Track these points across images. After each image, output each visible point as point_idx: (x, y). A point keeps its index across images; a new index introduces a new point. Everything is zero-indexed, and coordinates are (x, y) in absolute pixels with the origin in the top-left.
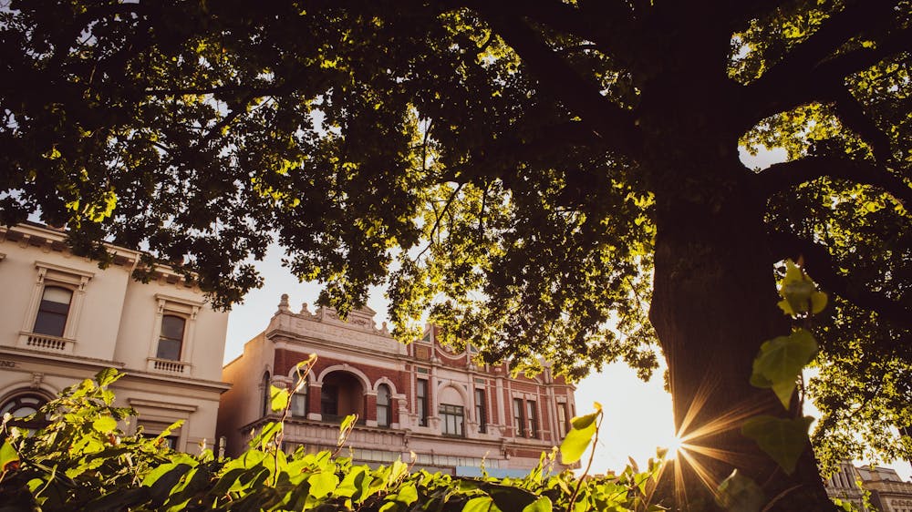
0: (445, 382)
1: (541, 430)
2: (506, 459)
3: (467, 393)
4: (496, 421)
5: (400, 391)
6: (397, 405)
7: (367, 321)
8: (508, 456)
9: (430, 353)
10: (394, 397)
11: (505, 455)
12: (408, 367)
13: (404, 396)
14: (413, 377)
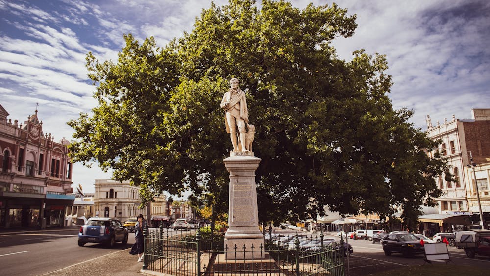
0: (30, 150)
1: (60, 174)
2: (46, 186)
3: (37, 156)
4: (45, 169)
5: (13, 154)
6: (11, 160)
7: (4, 118)
8: (47, 185)
9: (26, 136)
10: (10, 157)
11: (46, 185)
12: (17, 143)
13: (14, 157)
14: (18, 148)
